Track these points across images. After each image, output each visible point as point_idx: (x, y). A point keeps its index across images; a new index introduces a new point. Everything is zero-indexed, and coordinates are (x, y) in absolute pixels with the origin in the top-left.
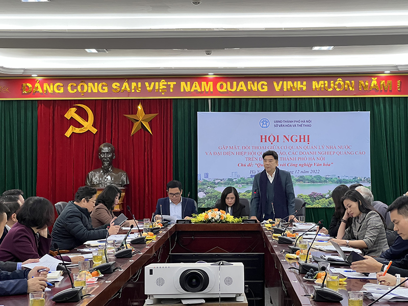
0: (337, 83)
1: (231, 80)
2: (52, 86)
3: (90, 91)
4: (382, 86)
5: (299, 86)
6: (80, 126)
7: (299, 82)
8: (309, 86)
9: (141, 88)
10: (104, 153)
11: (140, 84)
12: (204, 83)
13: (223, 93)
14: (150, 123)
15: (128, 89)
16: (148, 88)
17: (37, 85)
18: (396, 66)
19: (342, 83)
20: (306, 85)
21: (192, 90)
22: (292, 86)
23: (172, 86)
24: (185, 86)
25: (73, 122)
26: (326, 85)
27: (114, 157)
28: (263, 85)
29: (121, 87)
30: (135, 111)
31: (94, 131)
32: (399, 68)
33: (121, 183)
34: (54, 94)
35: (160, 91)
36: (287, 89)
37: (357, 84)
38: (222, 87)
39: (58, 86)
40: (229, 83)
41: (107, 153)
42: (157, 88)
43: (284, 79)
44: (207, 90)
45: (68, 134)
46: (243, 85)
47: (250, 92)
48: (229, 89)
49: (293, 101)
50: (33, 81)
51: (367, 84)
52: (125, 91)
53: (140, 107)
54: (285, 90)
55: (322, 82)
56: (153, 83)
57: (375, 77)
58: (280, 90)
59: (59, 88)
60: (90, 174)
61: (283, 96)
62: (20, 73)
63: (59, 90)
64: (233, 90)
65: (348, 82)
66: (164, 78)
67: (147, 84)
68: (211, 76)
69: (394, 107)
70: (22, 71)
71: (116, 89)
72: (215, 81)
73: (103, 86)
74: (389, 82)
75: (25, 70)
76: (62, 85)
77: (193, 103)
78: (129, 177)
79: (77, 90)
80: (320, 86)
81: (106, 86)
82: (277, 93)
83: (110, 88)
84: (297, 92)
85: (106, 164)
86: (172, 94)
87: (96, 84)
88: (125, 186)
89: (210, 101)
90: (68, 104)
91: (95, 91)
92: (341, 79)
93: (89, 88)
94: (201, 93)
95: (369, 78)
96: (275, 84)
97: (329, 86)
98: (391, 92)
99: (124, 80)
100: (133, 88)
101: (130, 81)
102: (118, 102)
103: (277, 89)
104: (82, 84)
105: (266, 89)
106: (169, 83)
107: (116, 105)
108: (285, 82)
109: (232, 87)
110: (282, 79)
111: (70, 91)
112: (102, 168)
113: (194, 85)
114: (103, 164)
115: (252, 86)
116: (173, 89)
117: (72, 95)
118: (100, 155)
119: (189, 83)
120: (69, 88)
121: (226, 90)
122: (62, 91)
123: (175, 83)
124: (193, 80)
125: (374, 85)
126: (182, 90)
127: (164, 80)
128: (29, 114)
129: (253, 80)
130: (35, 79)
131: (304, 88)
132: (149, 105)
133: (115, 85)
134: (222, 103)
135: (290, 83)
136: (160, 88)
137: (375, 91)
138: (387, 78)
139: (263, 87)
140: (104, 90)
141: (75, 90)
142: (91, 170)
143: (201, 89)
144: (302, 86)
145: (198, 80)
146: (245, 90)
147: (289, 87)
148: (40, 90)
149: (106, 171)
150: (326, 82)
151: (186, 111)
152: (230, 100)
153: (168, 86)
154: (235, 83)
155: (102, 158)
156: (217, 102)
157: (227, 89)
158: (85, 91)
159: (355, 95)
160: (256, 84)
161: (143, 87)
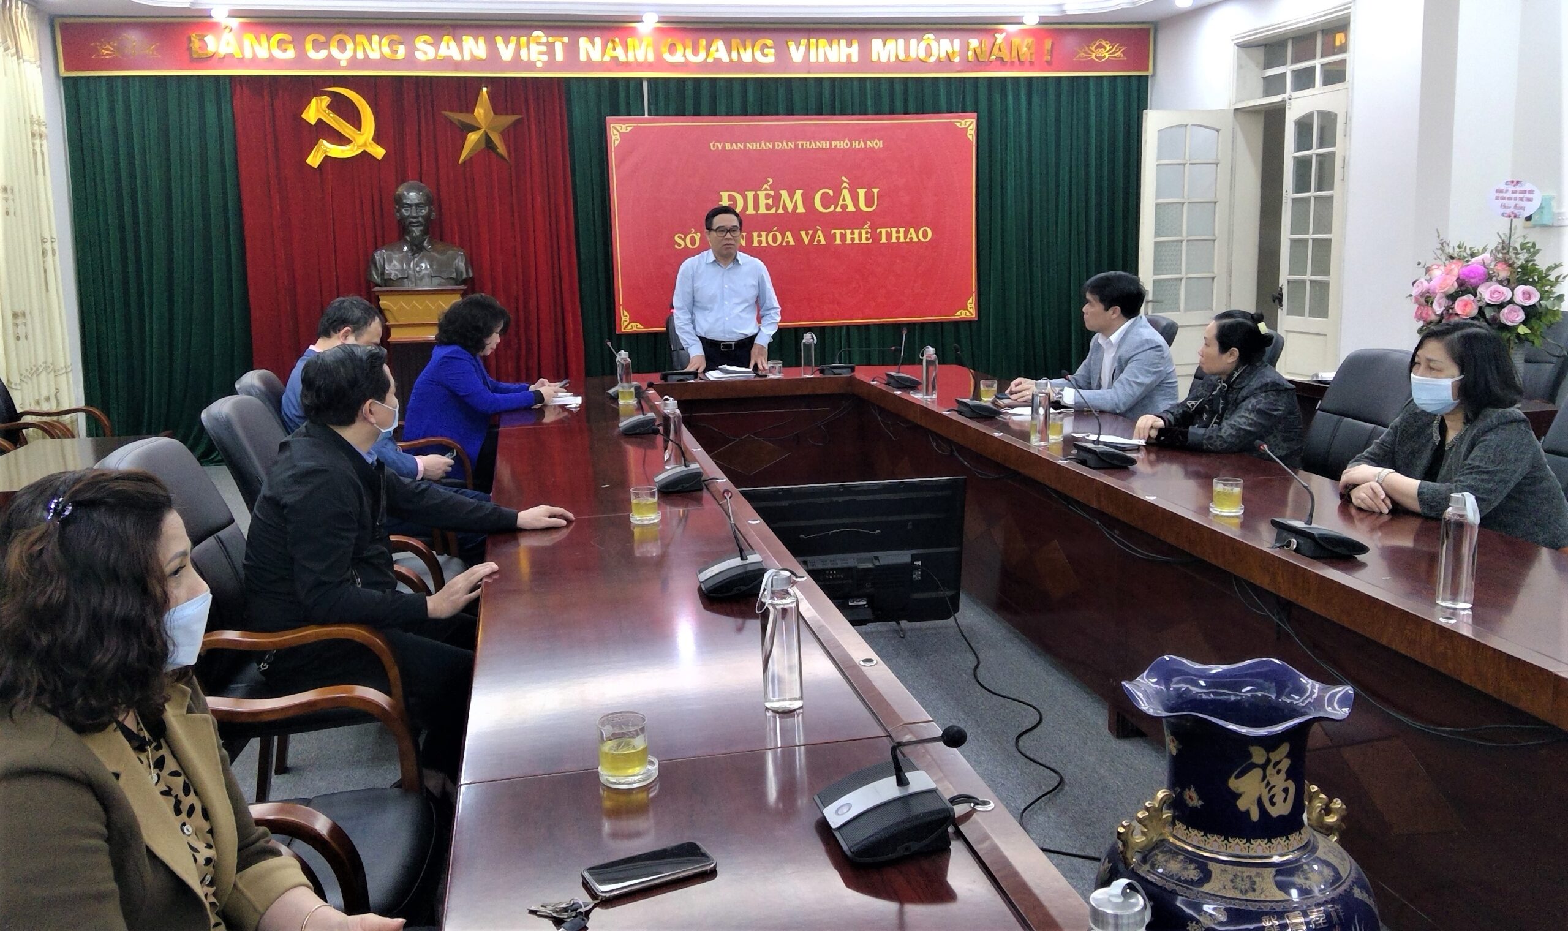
1: (695, 34)
2: (264, 43)
3: (360, 55)
7: (843, 43)
9: (485, 51)
10: (410, 206)
11: (482, 41)
12: (632, 42)
13: (674, 66)
14: (506, 136)
16: (503, 53)
17: (227, 37)
21: (607, 59)
23: (559, 48)
24: (589, 49)
25: (323, 130)
27: (433, 217)
28: (765, 47)
29: (436, 47)
30: (471, 105)
31: (379, 152)
33: (454, 276)
38: (673, 52)
39: (281, 42)
40: (688, 42)
41: (417, 205)
42: (524, 51)
43: (811, 35)
44: (641, 58)
45: (314, 160)
46: (722, 48)
47: (740, 65)
48: (690, 57)
50: (216, 29)
52: (448, 57)
54: (812, 59)
56: (513, 39)
58: (802, 58)
59: (284, 46)
63: (285, 51)
64: (699, 59)
66: (538, 28)
67: (499, 41)
72: (658, 37)
73: (392, 42)
76: (287, 37)
77: (606, 89)
79: (330, 53)
81: (401, 43)
82: (797, 67)
83: (411, 49)
85: (417, 231)
86: (560, 66)
87: (375, 38)
89: (645, 85)
90: (307, 87)
91: (374, 55)
93: (360, 49)
94: (627, 66)
96: (792, 47)
99: (442, 30)
100: (467, 50)
101: (458, 32)
103: (797, 56)
104: (338, 37)
105: (771, 56)
107: (427, 91)
108: (813, 42)
109: (696, 54)
110: (806, 34)
111: (313, 54)
112: (407, 243)
114: (409, 232)
115: (742, 51)
116: (563, 55)
117: (318, 65)
118: (399, 211)
120: (309, 47)
121: (682, 60)
123: (566, 40)
124: (606, 32)
126: (583, 58)
127: (539, 32)
129: (743, 35)
130: (221, 23)
133: (423, 42)
134: (673, 91)
135: (824, 44)
139: (767, 52)
140: (396, 52)
141: (323, 54)
142: (380, 247)
143: (627, 56)
145: (620, 33)
146: (725, 59)
149: (417, 249)
153: (551, 47)
154: (703, 42)
155: (403, 218)
156: (662, 86)
158: (349, 55)
161: (492, 48)
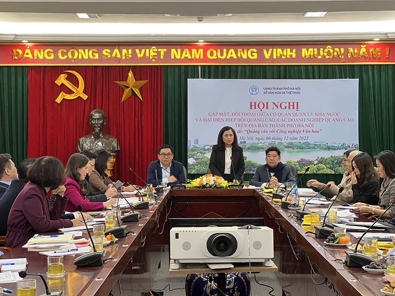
0: (326, 50)
1: (222, 47)
2: (42, 53)
3: (80, 57)
4: (371, 54)
5: (289, 53)
6: (70, 92)
7: (289, 50)
8: (299, 53)
9: (131, 55)
10: (95, 119)
11: (130, 51)
12: (194, 51)
13: (213, 61)
14: (141, 90)
15: (119, 56)
16: (139, 55)
17: (28, 51)
18: (386, 34)
19: (331, 51)
20: (296, 53)
21: (183, 57)
22: (282, 53)
23: (162, 53)
24: (175, 53)
25: (63, 88)
26: (316, 53)
27: (105, 124)
28: (252, 52)
29: (111, 53)
30: (125, 78)
31: (85, 97)
32: (389, 35)
33: (112, 149)
34: (45, 60)
35: (151, 58)
36: (277, 56)
37: (347, 52)
38: (212, 54)
39: (48, 53)
40: (219, 50)
41: (98, 119)
42: (147, 55)
43: (274, 47)
44: (197, 57)
45: (59, 100)
46: (233, 52)
47: (240, 59)
48: (219, 57)
49: (282, 68)
50: (23, 48)
51: (356, 51)
52: (116, 57)
53: (131, 74)
54: (275, 57)
55: (312, 50)
56: (143, 50)
57: (363, 44)
58: (270, 57)
59: (50, 54)
60: (81, 140)
61: (273, 63)
62: (11, 38)
63: (50, 56)
64: (223, 57)
65: (337, 49)
66: (154, 45)
67: (137, 51)
68: (201, 43)
69: (383, 74)
70: (13, 37)
71: (107, 56)
72: (205, 48)
73: (93, 52)
74: (378, 49)
75: (16, 35)
76: (52, 51)
77: (183, 69)
78: (119, 143)
79: (68, 56)
80: (309, 53)
81: (97, 53)
82: (267, 61)
83: (101, 55)
84: (287, 60)
85: (97, 130)
86: (162, 61)
87: (87, 50)
88: (116, 152)
89: (200, 68)
90: (58, 71)
91: (86, 57)
92: (330, 47)
93: (80, 55)
94: (191, 60)
95: (358, 46)
96: (265, 52)
97: (319, 54)
98: (379, 60)
99: (114, 47)
100: (124, 54)
101: (120, 47)
102: (109, 68)
103: (267, 56)
105: (256, 56)
106: (159, 50)
107: (107, 71)
108: (275, 50)
109: (222, 55)
110: (272, 47)
111: (61, 57)
112: (93, 135)
113: (184, 52)
114: (94, 130)
115: (242, 53)
116: (164, 56)
117: (63, 62)
118: (91, 121)
119: (179, 50)
120: (60, 54)
121: (216, 58)
122: (52, 57)
123: (165, 50)
124: (183, 47)
125: (363, 53)
126: (173, 57)
127: (155, 48)
128: (20, 80)
129: (243, 47)
130: (25, 45)
131: (294, 56)
132: (140, 72)
133: (106, 52)
134: (212, 71)
135: (280, 50)
136: (151, 55)
137: (364, 58)
138: (376, 46)
139: (253, 54)
140: (95, 56)
141: (66, 57)
142: (82, 136)
143: (191, 56)
144: (291, 53)
145: (189, 47)
146: (235, 57)
147: (278, 55)
148: (30, 56)
149: (97, 137)
150: (316, 50)
151: (177, 77)
152: (220, 67)
153: (159, 53)
154: (225, 50)
155: (92, 125)
156: (207, 68)
157: (217, 56)
158: (76, 57)
159: (344, 62)
160: (245, 51)
161: (134, 53)
